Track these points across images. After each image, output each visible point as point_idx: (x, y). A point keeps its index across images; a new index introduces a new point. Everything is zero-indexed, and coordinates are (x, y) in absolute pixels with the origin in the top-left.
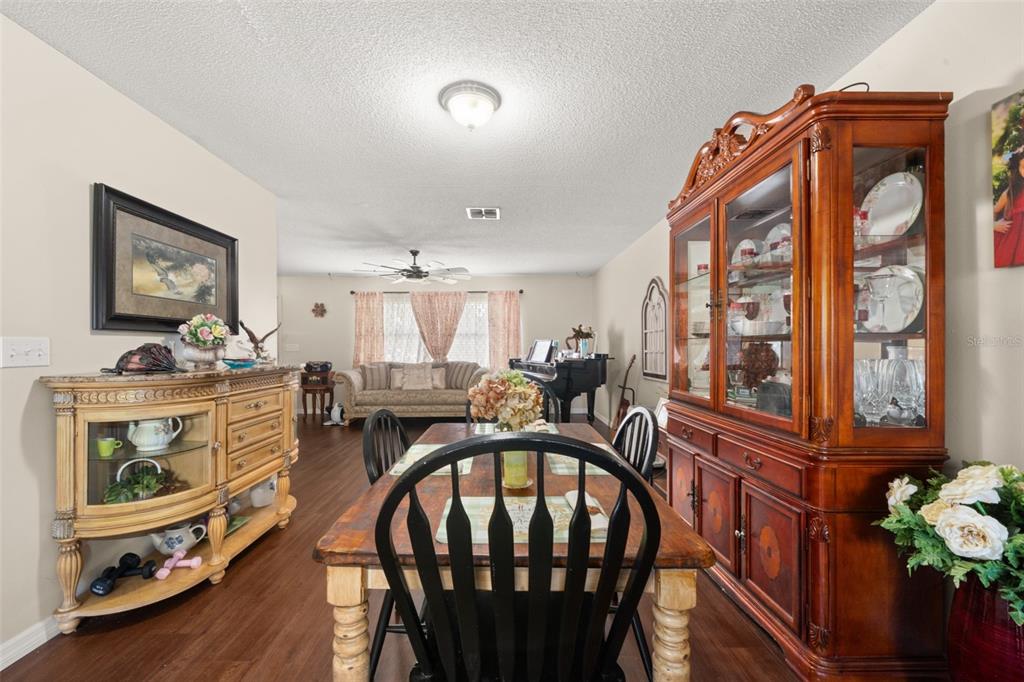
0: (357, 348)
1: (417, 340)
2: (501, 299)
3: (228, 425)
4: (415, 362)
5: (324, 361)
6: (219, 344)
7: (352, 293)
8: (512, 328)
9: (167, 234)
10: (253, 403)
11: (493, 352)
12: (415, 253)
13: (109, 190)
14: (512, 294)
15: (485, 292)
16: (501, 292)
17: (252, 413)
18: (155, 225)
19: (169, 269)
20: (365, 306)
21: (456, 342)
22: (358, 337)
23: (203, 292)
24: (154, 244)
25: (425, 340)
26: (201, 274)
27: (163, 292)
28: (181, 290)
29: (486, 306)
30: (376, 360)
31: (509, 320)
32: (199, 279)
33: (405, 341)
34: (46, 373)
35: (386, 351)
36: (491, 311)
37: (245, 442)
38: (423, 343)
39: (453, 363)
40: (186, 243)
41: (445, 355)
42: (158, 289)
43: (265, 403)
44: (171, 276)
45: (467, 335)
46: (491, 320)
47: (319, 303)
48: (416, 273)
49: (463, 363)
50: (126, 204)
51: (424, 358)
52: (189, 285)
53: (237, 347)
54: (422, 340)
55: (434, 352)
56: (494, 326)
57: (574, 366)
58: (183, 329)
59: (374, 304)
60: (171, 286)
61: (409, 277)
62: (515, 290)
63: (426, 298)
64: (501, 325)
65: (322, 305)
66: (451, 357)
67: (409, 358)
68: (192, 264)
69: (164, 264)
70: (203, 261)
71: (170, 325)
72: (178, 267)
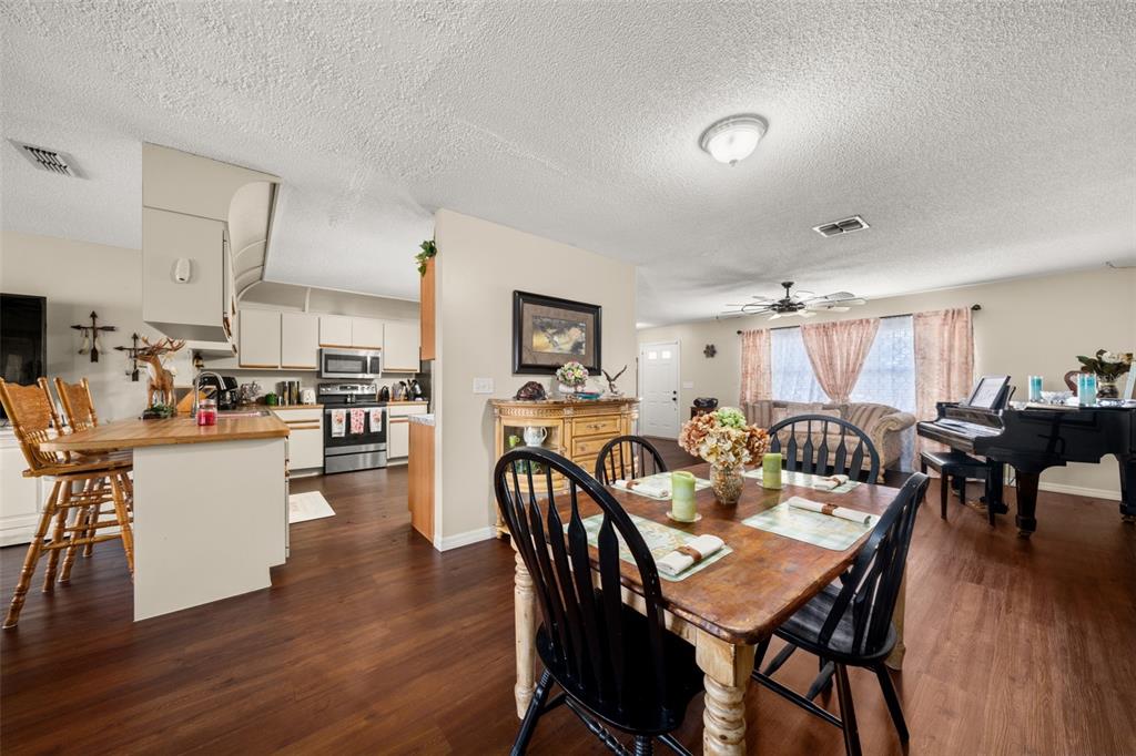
0: (744, 386)
1: (809, 376)
2: (936, 322)
3: (573, 437)
4: (807, 402)
5: (711, 397)
6: (579, 382)
7: (739, 332)
8: (957, 358)
9: (553, 311)
10: (593, 424)
11: (921, 393)
12: (787, 285)
13: (521, 293)
14: (956, 313)
15: (909, 315)
16: (937, 313)
17: (593, 431)
18: (545, 308)
19: (554, 334)
20: (751, 344)
21: (861, 380)
22: (745, 374)
23: (577, 346)
24: (545, 320)
25: (819, 379)
26: (576, 334)
27: (550, 350)
28: (562, 347)
29: (911, 334)
30: (761, 398)
31: (951, 348)
32: (574, 338)
33: (795, 378)
34: (492, 397)
35: (773, 390)
36: (917, 340)
37: (586, 452)
38: (817, 382)
39: (855, 405)
40: (565, 315)
41: (846, 394)
42: (547, 347)
43: (604, 425)
44: (556, 338)
45: (879, 371)
46: (917, 350)
47: (710, 344)
48: (786, 306)
49: (868, 406)
50: (529, 298)
51: (819, 397)
52: (567, 343)
53: (594, 385)
54: (815, 378)
55: (832, 391)
56: (924, 358)
57: (1064, 417)
58: (559, 372)
59: (761, 341)
60: (555, 344)
61: (781, 311)
62: (962, 306)
63: (822, 330)
64: (935, 355)
65: (713, 347)
66: (856, 397)
67: (800, 397)
68: (569, 329)
69: (551, 331)
70: (576, 325)
71: (550, 370)
72: (560, 332)
